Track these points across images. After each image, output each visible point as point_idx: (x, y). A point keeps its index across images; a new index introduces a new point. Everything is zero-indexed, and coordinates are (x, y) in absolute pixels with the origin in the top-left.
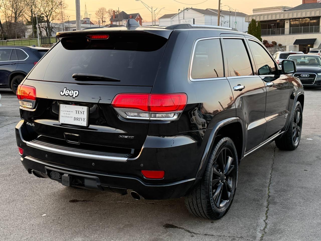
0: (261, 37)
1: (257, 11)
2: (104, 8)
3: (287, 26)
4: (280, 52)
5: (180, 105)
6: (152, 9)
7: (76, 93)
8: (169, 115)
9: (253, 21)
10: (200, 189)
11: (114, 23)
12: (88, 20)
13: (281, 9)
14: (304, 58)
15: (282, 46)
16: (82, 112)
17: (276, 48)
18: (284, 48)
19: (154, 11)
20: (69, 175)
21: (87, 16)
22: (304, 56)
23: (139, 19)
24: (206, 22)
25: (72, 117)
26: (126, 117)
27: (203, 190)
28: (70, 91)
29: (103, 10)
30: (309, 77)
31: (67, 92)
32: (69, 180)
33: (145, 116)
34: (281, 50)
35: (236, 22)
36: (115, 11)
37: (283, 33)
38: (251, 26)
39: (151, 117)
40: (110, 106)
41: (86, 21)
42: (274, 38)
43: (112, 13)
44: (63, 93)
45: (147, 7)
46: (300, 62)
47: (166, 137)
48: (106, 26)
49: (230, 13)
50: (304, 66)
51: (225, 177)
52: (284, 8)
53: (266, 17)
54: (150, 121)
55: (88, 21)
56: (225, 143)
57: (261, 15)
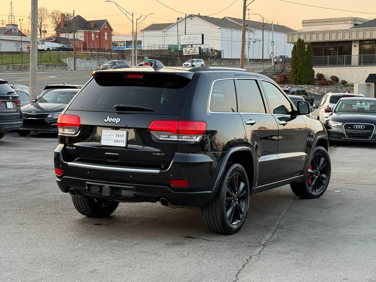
0: (313, 68)
1: (310, 24)
2: (44, 8)
3: (355, 51)
4: (331, 93)
5: (201, 130)
6: (132, 16)
7: (118, 120)
8: (193, 137)
9: (301, 43)
10: (216, 203)
11: (63, 35)
12: (15, 27)
13: (350, 22)
14: (361, 103)
15: (347, 84)
16: (122, 136)
17: (337, 87)
18: (350, 87)
19: (137, 19)
20: (109, 187)
21: (13, 22)
22: (361, 100)
23: (106, 29)
24: (222, 39)
25: (112, 140)
26: (159, 138)
27: (218, 203)
28: (113, 118)
29: (42, 12)
30: (365, 129)
31: (111, 119)
32: (109, 191)
33: (174, 138)
34: (345, 90)
35: (273, 42)
36: (64, 15)
37: (348, 63)
38: (297, 49)
39: (178, 138)
40: (147, 130)
41: (11, 30)
42: (334, 70)
43: (58, 17)
44: (106, 120)
45: (125, 12)
46: (357, 108)
47: (189, 154)
48: (48, 40)
49: (263, 27)
50: (361, 114)
51: (237, 199)
52: (354, 21)
53: (321, 36)
54: (178, 141)
55: (15, 30)
56: (237, 168)
57: (313, 33)
